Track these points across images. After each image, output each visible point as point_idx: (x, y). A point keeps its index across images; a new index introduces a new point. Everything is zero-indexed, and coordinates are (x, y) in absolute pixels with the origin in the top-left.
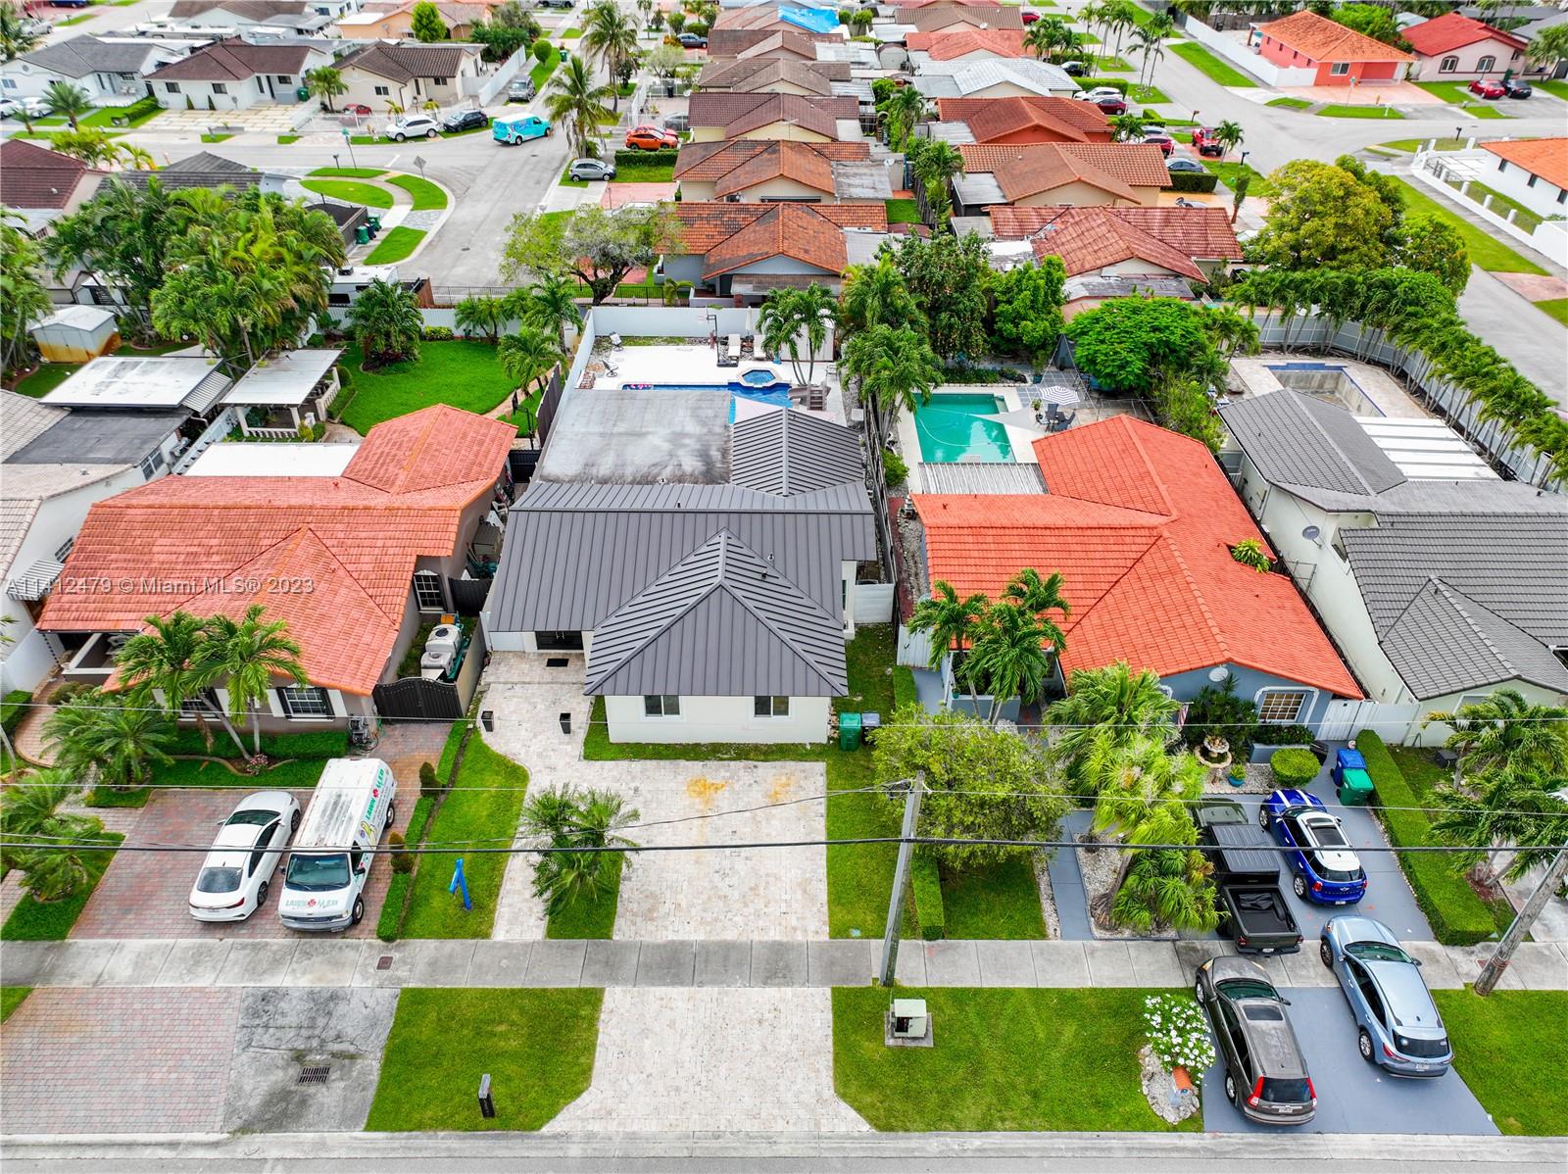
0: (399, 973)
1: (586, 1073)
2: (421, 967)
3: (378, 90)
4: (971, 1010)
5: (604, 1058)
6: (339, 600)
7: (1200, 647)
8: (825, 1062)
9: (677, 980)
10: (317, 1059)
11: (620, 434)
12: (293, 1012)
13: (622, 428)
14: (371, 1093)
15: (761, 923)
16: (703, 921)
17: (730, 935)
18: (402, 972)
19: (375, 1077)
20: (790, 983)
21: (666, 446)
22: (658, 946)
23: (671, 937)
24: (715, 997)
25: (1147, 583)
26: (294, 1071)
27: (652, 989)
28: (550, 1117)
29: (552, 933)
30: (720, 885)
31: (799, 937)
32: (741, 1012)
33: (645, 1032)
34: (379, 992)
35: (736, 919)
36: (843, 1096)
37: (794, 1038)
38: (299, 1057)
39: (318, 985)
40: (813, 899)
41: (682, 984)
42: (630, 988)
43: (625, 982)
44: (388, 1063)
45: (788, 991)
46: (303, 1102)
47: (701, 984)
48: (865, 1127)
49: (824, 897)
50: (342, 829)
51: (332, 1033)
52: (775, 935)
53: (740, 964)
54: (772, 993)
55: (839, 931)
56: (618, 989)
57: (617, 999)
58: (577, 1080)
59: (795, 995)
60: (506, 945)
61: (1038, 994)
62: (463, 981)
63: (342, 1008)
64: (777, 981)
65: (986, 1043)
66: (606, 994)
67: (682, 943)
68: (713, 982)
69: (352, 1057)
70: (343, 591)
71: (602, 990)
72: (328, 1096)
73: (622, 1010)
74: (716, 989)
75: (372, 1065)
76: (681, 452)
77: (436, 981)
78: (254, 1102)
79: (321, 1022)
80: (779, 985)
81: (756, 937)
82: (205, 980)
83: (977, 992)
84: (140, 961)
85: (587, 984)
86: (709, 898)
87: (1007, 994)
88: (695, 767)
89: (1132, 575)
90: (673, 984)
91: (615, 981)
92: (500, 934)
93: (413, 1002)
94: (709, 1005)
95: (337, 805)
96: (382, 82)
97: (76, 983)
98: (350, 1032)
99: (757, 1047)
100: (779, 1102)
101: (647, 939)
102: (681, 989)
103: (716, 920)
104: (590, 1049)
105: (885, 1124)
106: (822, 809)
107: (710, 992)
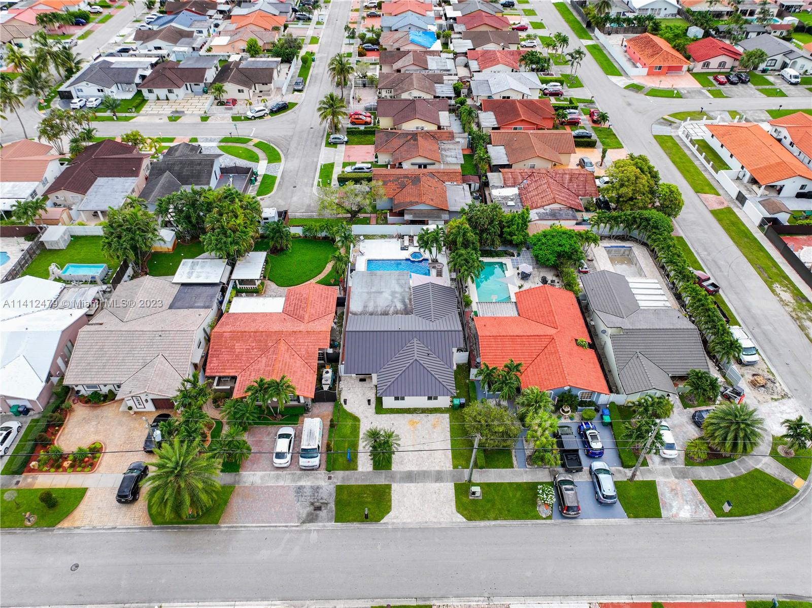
1: (390, 507)
2: (340, 479)
3: (239, 91)
4: (492, 488)
5: (394, 503)
6: (297, 365)
7: (561, 380)
8: (453, 503)
9: (411, 482)
10: (317, 504)
11: (374, 292)
12: (308, 492)
13: (374, 289)
14: (334, 513)
15: (433, 465)
16: (417, 465)
17: (425, 469)
18: (335, 480)
19: (334, 509)
20: (443, 482)
21: (390, 298)
22: (405, 472)
23: (408, 469)
24: (422, 486)
25: (548, 356)
26: (312, 508)
27: (405, 484)
28: (383, 518)
29: (374, 469)
31: (444, 469)
32: (430, 490)
33: (404, 496)
34: (330, 486)
35: (426, 464)
36: (458, 512)
37: (445, 497)
38: (312, 504)
39: (313, 485)
40: (447, 458)
42: (399, 484)
43: (397, 482)
44: (336, 505)
45: (442, 484)
46: (317, 516)
47: (418, 483)
48: (465, 520)
49: (451, 457)
50: (313, 442)
51: (320, 498)
52: (437, 468)
53: (428, 477)
54: (438, 484)
55: (455, 467)
56: (395, 484)
57: (395, 487)
58: (388, 509)
59: (444, 485)
60: (362, 472)
61: (511, 484)
62: (352, 482)
63: (321, 491)
65: (496, 497)
66: (393, 486)
67: (412, 471)
68: (421, 482)
69: (327, 504)
70: (298, 362)
71: (391, 485)
72: (323, 513)
73: (397, 490)
75: (332, 505)
76: (396, 300)
77: (345, 483)
78: (304, 516)
79: (316, 495)
80: (440, 482)
81: (432, 469)
82: (281, 483)
83: (494, 483)
84: (262, 478)
85: (387, 483)
86: (418, 458)
87: (502, 484)
88: (409, 416)
89: (543, 353)
91: (395, 482)
92: (360, 469)
93: (340, 489)
94: (421, 488)
95: (311, 433)
96: (241, 88)
97: (246, 485)
98: (325, 497)
99: (435, 499)
100: (441, 514)
101: (402, 470)
102: (413, 484)
103: (421, 464)
104: (390, 501)
105: (469, 519)
106: (449, 430)
107: (421, 484)
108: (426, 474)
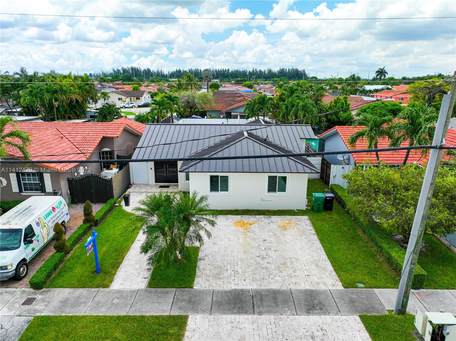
0: (37, 307)
2: (55, 303)
3: (119, 99)
6: (61, 145)
9: (242, 311)
15: (294, 280)
16: (254, 279)
17: (275, 286)
18: (39, 307)
20: (327, 312)
22: (226, 292)
23: (234, 287)
24: (273, 321)
27: (224, 316)
29: (151, 285)
30: (262, 262)
31: (322, 287)
32: (296, 331)
34: (16, 319)
35: (276, 278)
40: (324, 269)
41: (246, 313)
42: (207, 315)
43: (204, 311)
45: (327, 318)
47: (260, 313)
49: (330, 268)
50: (24, 218)
52: (305, 286)
53: (285, 302)
54: (315, 319)
55: (348, 284)
56: (198, 316)
57: (197, 323)
59: (333, 320)
60: (119, 291)
62: (83, 311)
64: (316, 311)
66: (190, 319)
67: (242, 290)
68: (269, 312)
70: (64, 144)
71: (186, 317)
73: (202, 330)
74: (272, 317)
77: (62, 312)
80: (319, 314)
81: (293, 287)
85: (176, 313)
86: (256, 268)
90: (239, 313)
91: (196, 311)
92: (117, 285)
94: (269, 327)
96: (120, 96)
101: (217, 288)
102: (246, 316)
103: (263, 279)
107: (265, 318)
108: (280, 297)
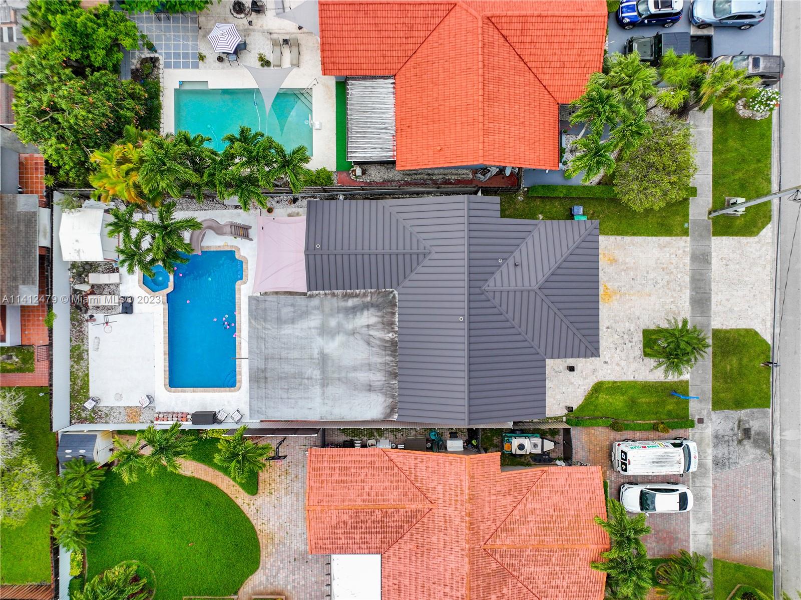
0: (705, 414)
1: (748, 331)
2: (702, 405)
4: (720, 181)
5: (742, 325)
8: (744, 240)
9: (709, 299)
10: (740, 435)
12: (722, 450)
14: (755, 410)
15: (681, 266)
16: (681, 291)
17: (687, 279)
18: (705, 412)
19: (748, 411)
20: (710, 253)
21: (340, 338)
22: (692, 309)
23: (687, 304)
24: (716, 284)
26: (745, 442)
27: (712, 309)
28: (764, 341)
30: (661, 284)
31: (687, 249)
32: (723, 273)
33: (731, 310)
34: (714, 420)
35: (679, 277)
36: (758, 233)
37: (734, 252)
38: (740, 442)
39: (711, 445)
40: (669, 243)
41: (710, 297)
42: (712, 319)
43: (709, 321)
44: (743, 407)
45: (713, 254)
46: (758, 434)
47: (710, 290)
48: (769, 226)
49: (668, 239)
50: (671, 455)
51: (731, 432)
52: (687, 260)
53: (701, 274)
54: (714, 261)
55: (685, 233)
56: (712, 323)
57: (718, 322)
58: (751, 333)
59: (715, 251)
61: (715, 152)
62: (708, 387)
63: (721, 432)
64: (709, 258)
65: (737, 177)
66: (715, 327)
67: (691, 299)
68: (710, 285)
69: (739, 422)
71: (713, 330)
72: (755, 426)
73: (722, 320)
74: (712, 283)
75: (743, 413)
77: (709, 398)
78: (758, 451)
79: (726, 438)
80: (711, 258)
81: (688, 268)
82: (709, 491)
83: (714, 176)
84: (700, 521)
85: (710, 336)
86: (669, 289)
87: (714, 164)
90: (710, 301)
91: (709, 324)
92: (687, 379)
93: (718, 404)
94: (720, 286)
95: (659, 462)
97: (711, 543)
98: (730, 426)
99: (737, 266)
100: (760, 257)
102: (712, 298)
103: (679, 285)
104: (738, 331)
105: (769, 218)
106: (619, 238)
107: (713, 286)
108: (698, 277)
